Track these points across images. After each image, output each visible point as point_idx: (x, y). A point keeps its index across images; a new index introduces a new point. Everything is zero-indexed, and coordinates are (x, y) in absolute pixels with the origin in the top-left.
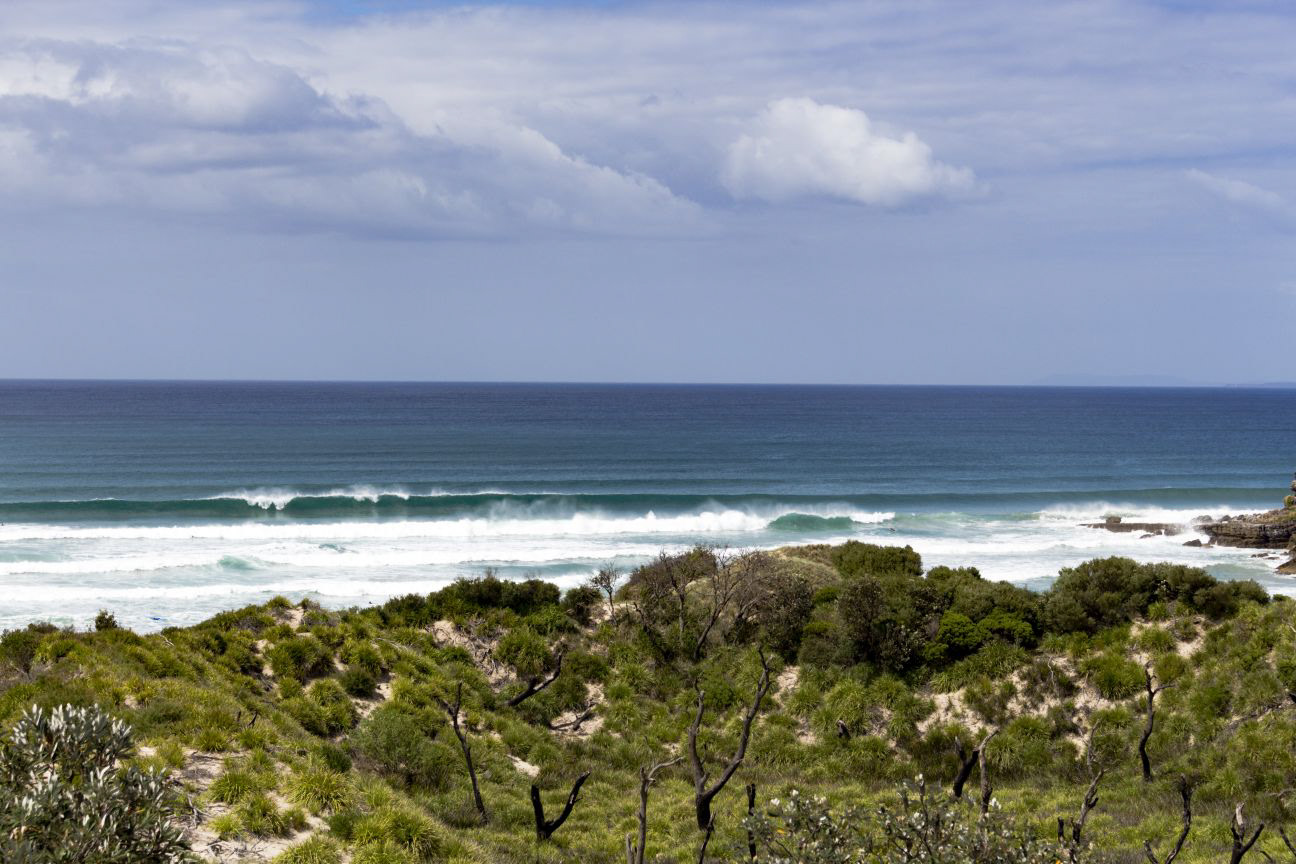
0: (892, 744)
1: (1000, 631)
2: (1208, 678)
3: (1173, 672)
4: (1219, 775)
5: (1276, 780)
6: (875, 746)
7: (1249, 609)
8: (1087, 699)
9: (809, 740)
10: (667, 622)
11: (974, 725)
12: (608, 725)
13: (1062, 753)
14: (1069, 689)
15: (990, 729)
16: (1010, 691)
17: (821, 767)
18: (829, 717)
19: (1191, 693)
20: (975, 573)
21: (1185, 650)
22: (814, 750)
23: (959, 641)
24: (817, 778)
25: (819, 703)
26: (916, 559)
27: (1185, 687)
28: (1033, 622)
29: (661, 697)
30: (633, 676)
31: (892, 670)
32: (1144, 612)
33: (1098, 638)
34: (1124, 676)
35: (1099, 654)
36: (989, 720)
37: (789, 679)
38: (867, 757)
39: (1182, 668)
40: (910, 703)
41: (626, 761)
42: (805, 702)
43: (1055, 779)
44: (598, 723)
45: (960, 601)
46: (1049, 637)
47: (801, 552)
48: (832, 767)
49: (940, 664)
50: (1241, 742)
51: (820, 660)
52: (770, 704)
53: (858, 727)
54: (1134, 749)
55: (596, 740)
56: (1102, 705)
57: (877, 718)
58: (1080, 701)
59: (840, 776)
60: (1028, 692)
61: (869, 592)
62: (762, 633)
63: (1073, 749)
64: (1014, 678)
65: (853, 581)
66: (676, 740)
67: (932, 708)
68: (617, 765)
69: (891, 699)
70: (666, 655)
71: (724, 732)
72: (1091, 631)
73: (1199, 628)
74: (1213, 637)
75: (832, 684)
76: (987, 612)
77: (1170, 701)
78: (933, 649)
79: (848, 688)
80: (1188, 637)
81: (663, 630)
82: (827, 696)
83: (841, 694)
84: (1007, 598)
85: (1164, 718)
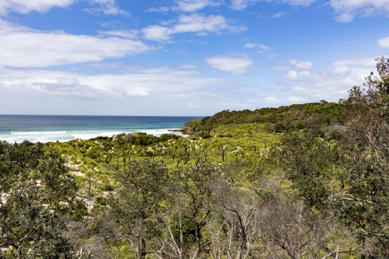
0: (144, 153)
1: (155, 141)
2: (176, 145)
3: (172, 145)
4: (177, 155)
5: (182, 155)
6: (142, 153)
7: (180, 138)
8: (164, 148)
9: (135, 152)
10: (120, 140)
11: (152, 150)
12: (114, 151)
13: (161, 153)
14: (162, 147)
15: (154, 151)
16: (156, 147)
17: (137, 155)
18: (137, 150)
19: (174, 147)
20: (152, 135)
21: (173, 143)
22: (136, 153)
23: (151, 142)
24: (136, 156)
25: (136, 149)
26: (146, 134)
27: (173, 146)
28: (158, 140)
29: (120, 148)
30: (117, 146)
31: (144, 145)
32: (169, 139)
33: (165, 141)
34: (167, 145)
35: (165, 143)
36: (154, 150)
37: (133, 146)
38: (141, 154)
39: (173, 144)
40: (146, 148)
41: (116, 155)
42: (135, 149)
43: (160, 156)
44: (113, 151)
45: (151, 138)
46: (160, 141)
47: (134, 133)
48: (138, 155)
49: (149, 144)
50: (179, 152)
51: (137, 144)
52: (131, 149)
53: (140, 151)
54: (168, 152)
55: (113, 153)
56: (165, 148)
57: (142, 150)
58: (163, 148)
59: (139, 156)
60: (158, 147)
61: (141, 137)
62: (130, 141)
63: (162, 153)
64: (156, 146)
65: (140, 136)
66: (121, 153)
67: (148, 149)
68: (115, 156)
69: (144, 148)
70: (120, 144)
71: (126, 152)
72: (164, 141)
73: (175, 140)
74: (176, 141)
75: (138, 147)
76: (153, 139)
77: (172, 148)
78: (148, 143)
79: (139, 147)
80: (174, 141)
81: (120, 141)
82: (137, 148)
83: (139, 148)
84: (155, 138)
85: (171, 149)
